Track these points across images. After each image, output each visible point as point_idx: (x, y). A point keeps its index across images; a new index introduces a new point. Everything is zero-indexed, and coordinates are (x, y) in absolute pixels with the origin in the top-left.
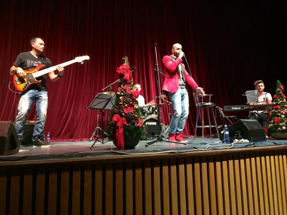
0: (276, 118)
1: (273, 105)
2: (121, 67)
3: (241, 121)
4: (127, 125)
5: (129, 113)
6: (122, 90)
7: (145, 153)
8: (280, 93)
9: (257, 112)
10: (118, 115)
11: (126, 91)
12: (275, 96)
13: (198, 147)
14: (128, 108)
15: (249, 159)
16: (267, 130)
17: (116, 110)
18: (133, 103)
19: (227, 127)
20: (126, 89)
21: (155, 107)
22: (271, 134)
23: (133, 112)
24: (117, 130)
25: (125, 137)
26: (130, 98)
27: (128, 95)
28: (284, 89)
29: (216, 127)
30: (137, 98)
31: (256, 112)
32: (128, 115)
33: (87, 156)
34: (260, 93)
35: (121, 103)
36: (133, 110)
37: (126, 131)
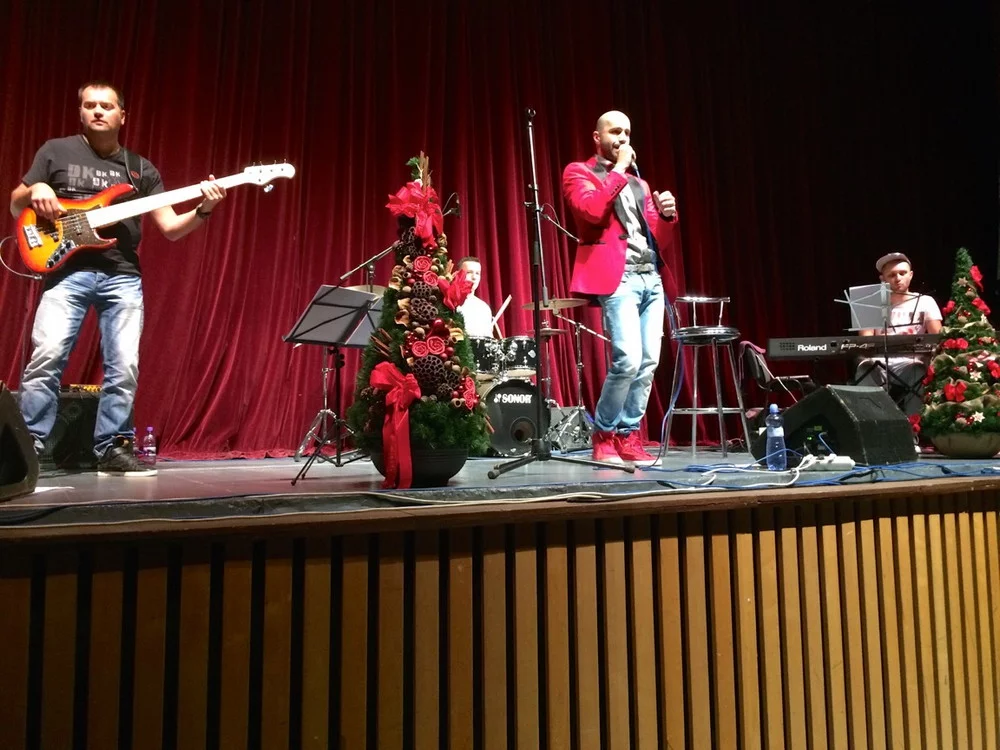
0: (951, 384)
1: (943, 337)
2: (402, 194)
3: (829, 391)
4: (424, 399)
5: (429, 358)
6: (406, 275)
7: (484, 499)
8: (968, 293)
9: (887, 361)
10: (391, 365)
11: (422, 279)
12: (951, 304)
13: (676, 480)
14: (425, 340)
15: (853, 524)
16: (919, 424)
17: (384, 346)
18: (447, 322)
19: (778, 414)
20: (420, 273)
21: (527, 341)
22: (932, 440)
23: (444, 355)
24: (387, 418)
25: (417, 445)
26: (434, 303)
27: (427, 293)
28: (981, 281)
29: (739, 414)
30: (461, 302)
31: (882, 360)
32: (427, 366)
33: (279, 510)
34: (897, 294)
35: (402, 322)
36: (444, 347)
37: (418, 421)
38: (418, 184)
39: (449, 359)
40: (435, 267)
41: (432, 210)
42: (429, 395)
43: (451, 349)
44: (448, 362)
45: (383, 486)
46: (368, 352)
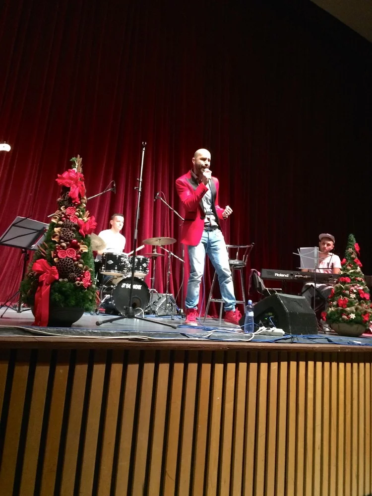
0: (341, 299)
2: (65, 175)
3: (276, 296)
4: (61, 280)
5: (66, 259)
6: (61, 216)
8: (352, 256)
9: (315, 285)
10: (45, 261)
11: (69, 219)
12: (344, 260)
13: (190, 334)
14: (66, 250)
15: (277, 363)
16: (326, 317)
17: (44, 251)
19: (252, 305)
20: (68, 215)
24: (39, 288)
25: (53, 305)
26: (74, 231)
27: (71, 226)
32: (65, 263)
35: (56, 239)
36: (75, 254)
37: (55, 291)
38: (74, 171)
39: (77, 260)
40: (77, 213)
41: (80, 185)
42: (63, 278)
43: (79, 256)
44: (77, 262)
45: (34, 324)
46: (36, 254)
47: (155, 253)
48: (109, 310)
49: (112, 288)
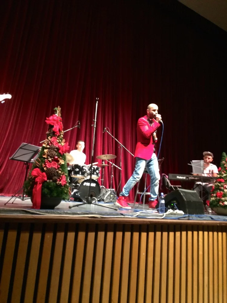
0: (219, 192)
2: (51, 118)
3: (178, 191)
4: (48, 181)
5: (51, 168)
6: (48, 142)
8: (225, 166)
10: (39, 170)
12: (220, 168)
13: (126, 214)
14: (51, 163)
15: (180, 232)
16: (209, 204)
17: (38, 163)
20: (53, 142)
21: (97, 168)
24: (35, 186)
25: (43, 196)
26: (56, 151)
27: (54, 148)
32: (50, 171)
35: (45, 156)
36: (57, 165)
37: (45, 188)
38: (56, 116)
39: (58, 169)
40: (58, 141)
41: (59, 124)
42: (50, 179)
43: (59, 166)
44: (57, 170)
45: (32, 208)
46: (33, 165)
47: (104, 164)
48: (77, 199)
49: (78, 186)
